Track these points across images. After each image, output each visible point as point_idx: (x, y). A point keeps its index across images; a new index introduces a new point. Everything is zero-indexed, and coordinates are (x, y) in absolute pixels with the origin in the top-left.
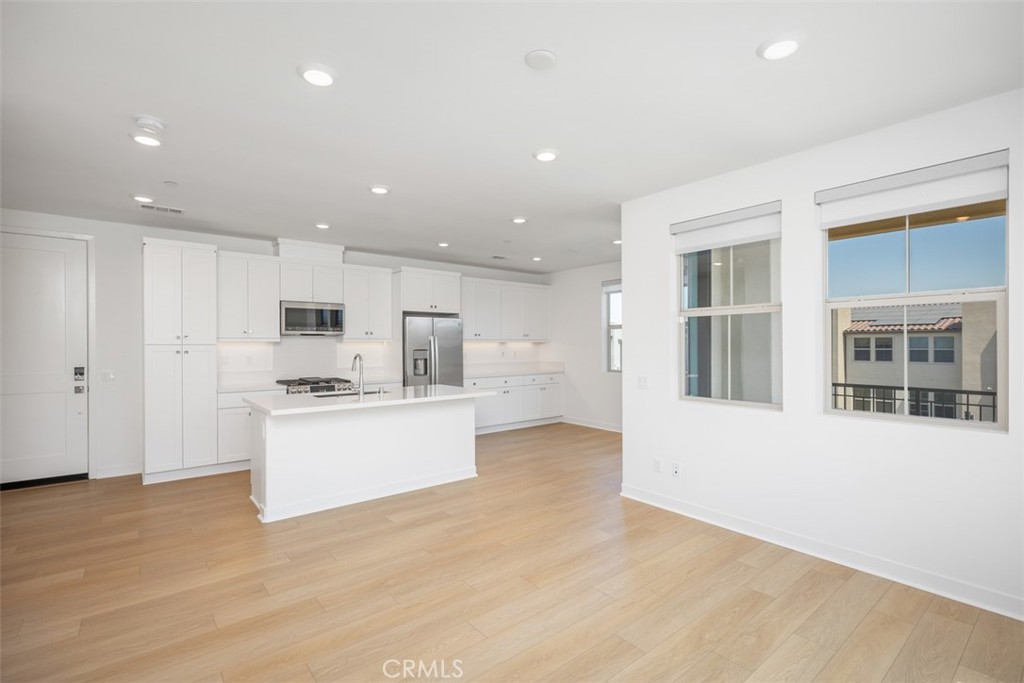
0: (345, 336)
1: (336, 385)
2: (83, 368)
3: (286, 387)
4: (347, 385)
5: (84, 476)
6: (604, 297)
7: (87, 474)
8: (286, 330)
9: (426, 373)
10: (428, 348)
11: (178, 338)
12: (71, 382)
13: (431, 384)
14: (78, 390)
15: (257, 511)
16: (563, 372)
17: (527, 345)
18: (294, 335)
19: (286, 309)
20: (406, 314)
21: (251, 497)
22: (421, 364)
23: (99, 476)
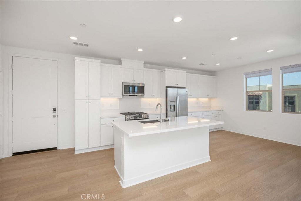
0: (144, 96)
1: (143, 115)
2: (56, 108)
3: (125, 116)
4: (146, 116)
5: (55, 149)
6: (245, 79)
7: (57, 148)
8: (124, 94)
9: (175, 111)
10: (175, 101)
11: (87, 97)
12: (51, 113)
13: (176, 116)
14: (54, 116)
15: (120, 179)
16: (223, 110)
17: (206, 100)
18: (127, 96)
19: (124, 85)
20: (167, 87)
21: (115, 166)
22: (172, 107)
23: (61, 149)
